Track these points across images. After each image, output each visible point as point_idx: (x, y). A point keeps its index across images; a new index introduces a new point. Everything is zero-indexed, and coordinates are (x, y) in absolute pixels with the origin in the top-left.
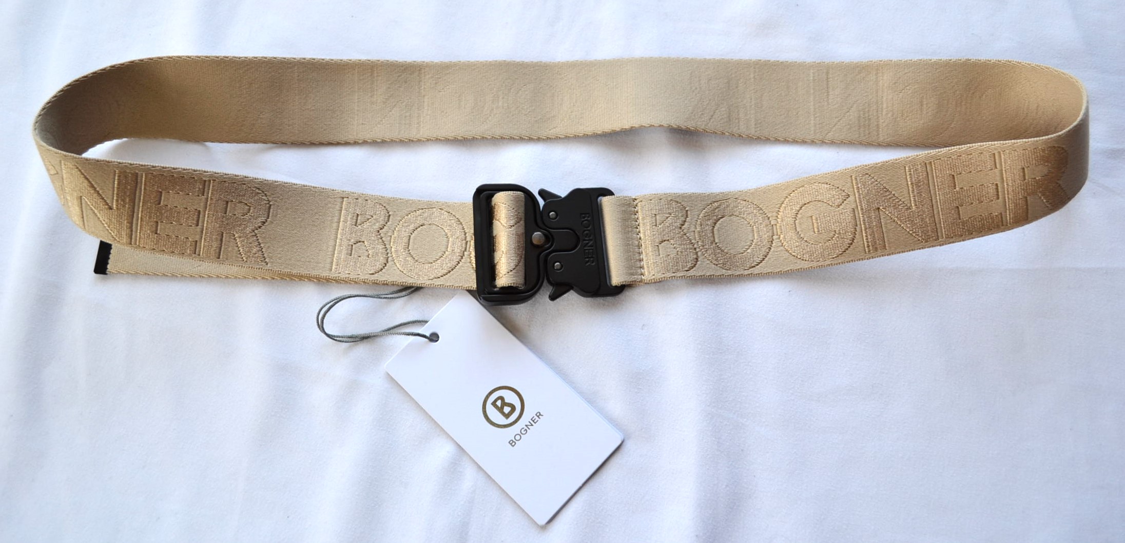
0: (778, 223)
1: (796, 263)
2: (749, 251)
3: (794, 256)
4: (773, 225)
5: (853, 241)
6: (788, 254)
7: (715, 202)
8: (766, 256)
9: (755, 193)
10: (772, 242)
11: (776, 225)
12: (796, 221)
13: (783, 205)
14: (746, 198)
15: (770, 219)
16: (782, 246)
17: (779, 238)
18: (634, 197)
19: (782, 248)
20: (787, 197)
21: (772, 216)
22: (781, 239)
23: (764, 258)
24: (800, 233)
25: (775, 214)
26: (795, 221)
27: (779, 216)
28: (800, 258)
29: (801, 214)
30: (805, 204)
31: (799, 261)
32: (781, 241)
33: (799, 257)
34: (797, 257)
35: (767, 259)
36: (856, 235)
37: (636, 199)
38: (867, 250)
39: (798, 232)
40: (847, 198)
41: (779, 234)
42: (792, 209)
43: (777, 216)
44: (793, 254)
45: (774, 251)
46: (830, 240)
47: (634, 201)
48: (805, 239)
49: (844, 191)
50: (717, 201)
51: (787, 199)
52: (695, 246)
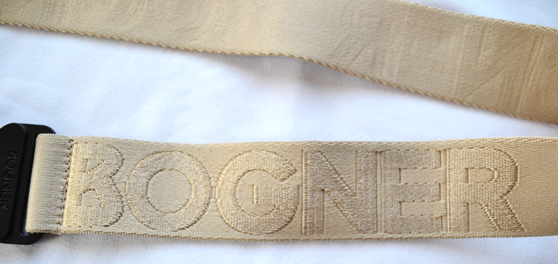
0: (218, 185)
1: (228, 232)
2: (182, 211)
3: (227, 224)
4: (212, 187)
5: (291, 219)
6: (221, 221)
7: (157, 152)
8: (198, 219)
9: (201, 149)
10: (208, 204)
11: (215, 187)
12: (237, 188)
13: (227, 168)
14: (191, 153)
15: (211, 180)
16: (218, 211)
17: (216, 202)
18: (70, 138)
19: (217, 213)
20: (232, 160)
21: (213, 177)
22: (218, 203)
23: (196, 221)
24: (238, 201)
25: (216, 175)
26: (235, 187)
27: (220, 178)
28: (233, 228)
29: (243, 181)
30: (249, 171)
31: (231, 230)
32: (217, 205)
33: (232, 226)
34: (230, 226)
35: (199, 222)
36: (295, 213)
37: (72, 140)
38: (303, 232)
39: (237, 199)
40: (294, 173)
41: (216, 197)
42: (234, 173)
43: (218, 178)
44: (227, 222)
45: (208, 215)
46: (267, 214)
47: (70, 142)
48: (242, 208)
49: (292, 165)
50: (160, 152)
51: (232, 162)
52: (123, 199)
